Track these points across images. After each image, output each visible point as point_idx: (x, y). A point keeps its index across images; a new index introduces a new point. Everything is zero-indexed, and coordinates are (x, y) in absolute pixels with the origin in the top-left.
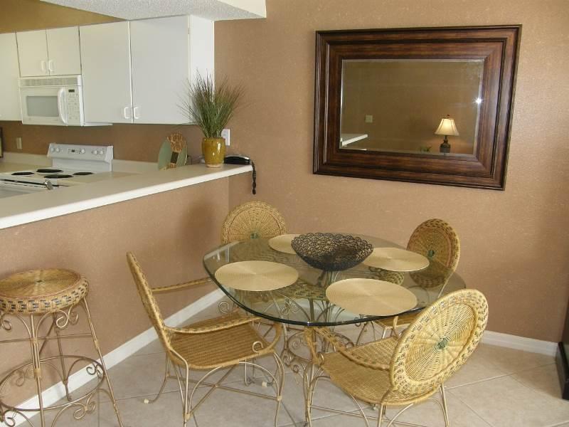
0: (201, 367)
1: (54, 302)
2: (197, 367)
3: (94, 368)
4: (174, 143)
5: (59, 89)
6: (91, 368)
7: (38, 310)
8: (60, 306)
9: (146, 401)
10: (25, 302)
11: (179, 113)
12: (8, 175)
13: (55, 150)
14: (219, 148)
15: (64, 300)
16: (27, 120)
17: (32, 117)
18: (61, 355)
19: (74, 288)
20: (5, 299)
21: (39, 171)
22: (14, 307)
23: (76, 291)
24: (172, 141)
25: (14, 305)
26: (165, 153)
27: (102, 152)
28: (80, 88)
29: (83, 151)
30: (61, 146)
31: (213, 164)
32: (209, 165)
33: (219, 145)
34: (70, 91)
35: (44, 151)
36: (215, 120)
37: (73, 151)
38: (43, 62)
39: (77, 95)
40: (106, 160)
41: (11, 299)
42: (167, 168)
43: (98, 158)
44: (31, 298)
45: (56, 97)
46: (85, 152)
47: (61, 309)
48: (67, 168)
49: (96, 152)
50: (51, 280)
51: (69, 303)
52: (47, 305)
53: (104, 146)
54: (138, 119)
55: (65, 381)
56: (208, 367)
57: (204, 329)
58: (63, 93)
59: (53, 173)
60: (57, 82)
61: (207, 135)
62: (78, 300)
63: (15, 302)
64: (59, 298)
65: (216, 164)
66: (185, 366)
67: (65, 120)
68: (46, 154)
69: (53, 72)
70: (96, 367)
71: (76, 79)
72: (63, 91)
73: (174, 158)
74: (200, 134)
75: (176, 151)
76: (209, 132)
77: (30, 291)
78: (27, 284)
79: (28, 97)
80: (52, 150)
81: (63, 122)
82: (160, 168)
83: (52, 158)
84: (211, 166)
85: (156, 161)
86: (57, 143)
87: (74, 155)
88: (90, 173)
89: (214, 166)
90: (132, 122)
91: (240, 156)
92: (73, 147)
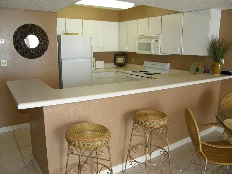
0: (213, 162)
1: (157, 124)
2: (211, 162)
3: (163, 152)
4: (198, 63)
5: (152, 40)
6: (162, 152)
7: (151, 126)
8: (159, 126)
9: (181, 170)
10: (147, 122)
11: (202, 51)
12: (130, 72)
13: (146, 63)
14: (219, 67)
15: (161, 123)
16: (138, 52)
17: (139, 51)
18: (151, 144)
19: (164, 119)
20: (139, 119)
21: (140, 71)
22: (142, 123)
23: (165, 121)
24: (197, 63)
25: (143, 123)
26: (193, 67)
27: (165, 66)
28: (160, 40)
29: (158, 65)
30: (149, 62)
31: (216, 74)
32: (214, 74)
33: (220, 65)
34: (156, 41)
35: (142, 64)
36: (219, 55)
37: (154, 64)
38: (146, 30)
39: (159, 43)
40: (167, 69)
41: (141, 120)
42: (194, 74)
43: (164, 68)
44: (149, 121)
45: (150, 43)
46: (159, 65)
47: (159, 127)
48: (151, 71)
49: (163, 65)
50: (155, 115)
51: (162, 125)
52: (155, 125)
53: (166, 63)
54: (183, 53)
55: (150, 155)
56: (217, 163)
57: (219, 146)
58: (153, 42)
59: (146, 73)
60: (151, 38)
61: (215, 61)
62: (165, 124)
63: (143, 121)
64: (159, 122)
65: (218, 74)
66: (206, 160)
67: (153, 52)
68: (143, 65)
69: (150, 34)
70: (164, 152)
71: (159, 36)
72: (153, 41)
73: (197, 70)
74: (211, 60)
75: (198, 67)
76: (216, 60)
77: (148, 118)
78: (146, 115)
79: (139, 43)
80: (145, 63)
81: (152, 53)
82: (190, 74)
83: (145, 67)
84: (215, 74)
85: (189, 71)
86: (147, 61)
87: (154, 66)
88: (160, 74)
89: (217, 75)
90: (181, 54)
91: (228, 71)
92: (154, 63)
